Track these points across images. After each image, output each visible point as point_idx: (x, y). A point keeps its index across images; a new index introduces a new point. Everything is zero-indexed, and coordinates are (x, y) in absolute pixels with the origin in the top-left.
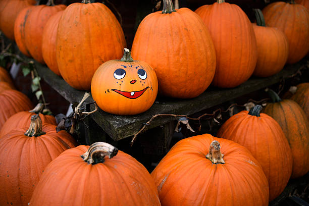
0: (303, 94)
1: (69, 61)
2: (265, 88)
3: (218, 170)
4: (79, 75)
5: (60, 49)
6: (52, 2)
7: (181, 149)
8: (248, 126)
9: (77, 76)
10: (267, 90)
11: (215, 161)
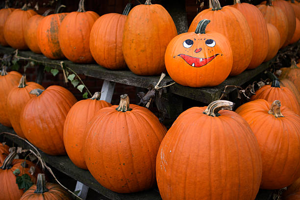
0: (287, 75)
1: (141, 51)
2: (264, 71)
3: (284, 121)
4: (149, 62)
5: (133, 42)
6: (83, 9)
7: (249, 110)
8: (276, 95)
9: (147, 63)
10: (266, 72)
11: (277, 115)
